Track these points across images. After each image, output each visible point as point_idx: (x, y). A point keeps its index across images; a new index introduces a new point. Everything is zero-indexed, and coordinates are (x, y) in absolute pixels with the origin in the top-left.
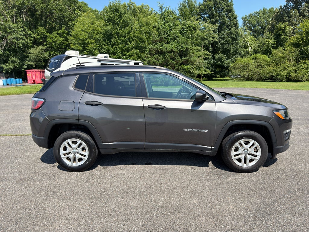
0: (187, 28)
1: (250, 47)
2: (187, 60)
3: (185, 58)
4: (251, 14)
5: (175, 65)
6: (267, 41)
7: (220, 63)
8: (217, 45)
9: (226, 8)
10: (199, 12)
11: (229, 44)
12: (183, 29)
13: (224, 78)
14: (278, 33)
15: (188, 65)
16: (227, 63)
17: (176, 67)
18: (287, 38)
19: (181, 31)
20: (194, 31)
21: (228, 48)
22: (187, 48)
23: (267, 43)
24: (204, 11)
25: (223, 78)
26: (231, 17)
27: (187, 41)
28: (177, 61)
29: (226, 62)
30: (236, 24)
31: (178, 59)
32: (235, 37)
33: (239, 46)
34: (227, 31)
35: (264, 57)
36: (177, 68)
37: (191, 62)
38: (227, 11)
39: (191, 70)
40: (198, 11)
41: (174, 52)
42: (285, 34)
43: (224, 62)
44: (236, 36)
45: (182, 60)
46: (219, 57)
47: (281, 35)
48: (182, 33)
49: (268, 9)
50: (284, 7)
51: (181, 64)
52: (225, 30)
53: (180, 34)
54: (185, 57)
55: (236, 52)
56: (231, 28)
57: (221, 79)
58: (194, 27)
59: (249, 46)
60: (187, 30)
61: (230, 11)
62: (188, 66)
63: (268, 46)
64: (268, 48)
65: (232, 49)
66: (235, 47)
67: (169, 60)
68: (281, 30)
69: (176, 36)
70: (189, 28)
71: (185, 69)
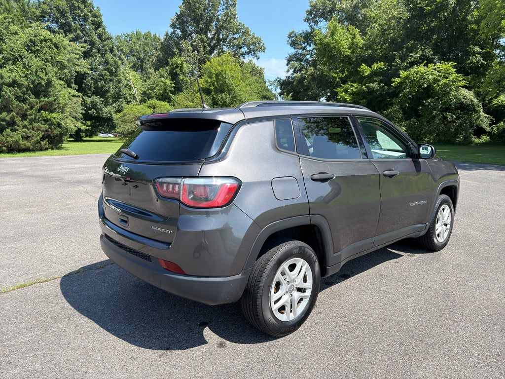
0: (41, 43)
1: (135, 88)
2: (51, 103)
3: (46, 99)
4: (118, 36)
5: (26, 110)
6: (162, 82)
7: (95, 111)
8: (85, 80)
9: (91, 19)
10: (41, 16)
11: (105, 80)
12: (34, 44)
13: (92, 137)
14: (174, 71)
15: (52, 112)
16: (106, 113)
17: (31, 115)
18: (187, 81)
19: (30, 46)
20: (56, 50)
21: (105, 86)
22: (48, 79)
23: (162, 84)
24: (49, 14)
25: (90, 138)
26: (102, 36)
27: (46, 66)
28: (30, 103)
29: (105, 110)
30: (112, 49)
31: (32, 99)
32: (114, 69)
33: (121, 85)
34: (98, 58)
35: (165, 105)
36: (33, 116)
37: (58, 106)
38: (93, 23)
39: (61, 123)
40: (38, 13)
41: (20, 86)
42: (184, 74)
43: (101, 110)
44: (116, 68)
45: (40, 102)
46: (91, 102)
47: (179, 75)
48: (31, 50)
49: (143, 33)
50: (171, 34)
51: (39, 110)
52: (96, 56)
53: (27, 51)
54: (45, 97)
55: (118, 94)
56: (105, 54)
57: (88, 139)
58: (55, 43)
59: (133, 86)
60: (41, 47)
61: (98, 25)
62: (55, 115)
63: (165, 89)
64: (165, 91)
65: (111, 89)
66: (117, 87)
67: (12, 101)
68: (177, 67)
69: (19, 55)
70: (44, 43)
71: (50, 120)
